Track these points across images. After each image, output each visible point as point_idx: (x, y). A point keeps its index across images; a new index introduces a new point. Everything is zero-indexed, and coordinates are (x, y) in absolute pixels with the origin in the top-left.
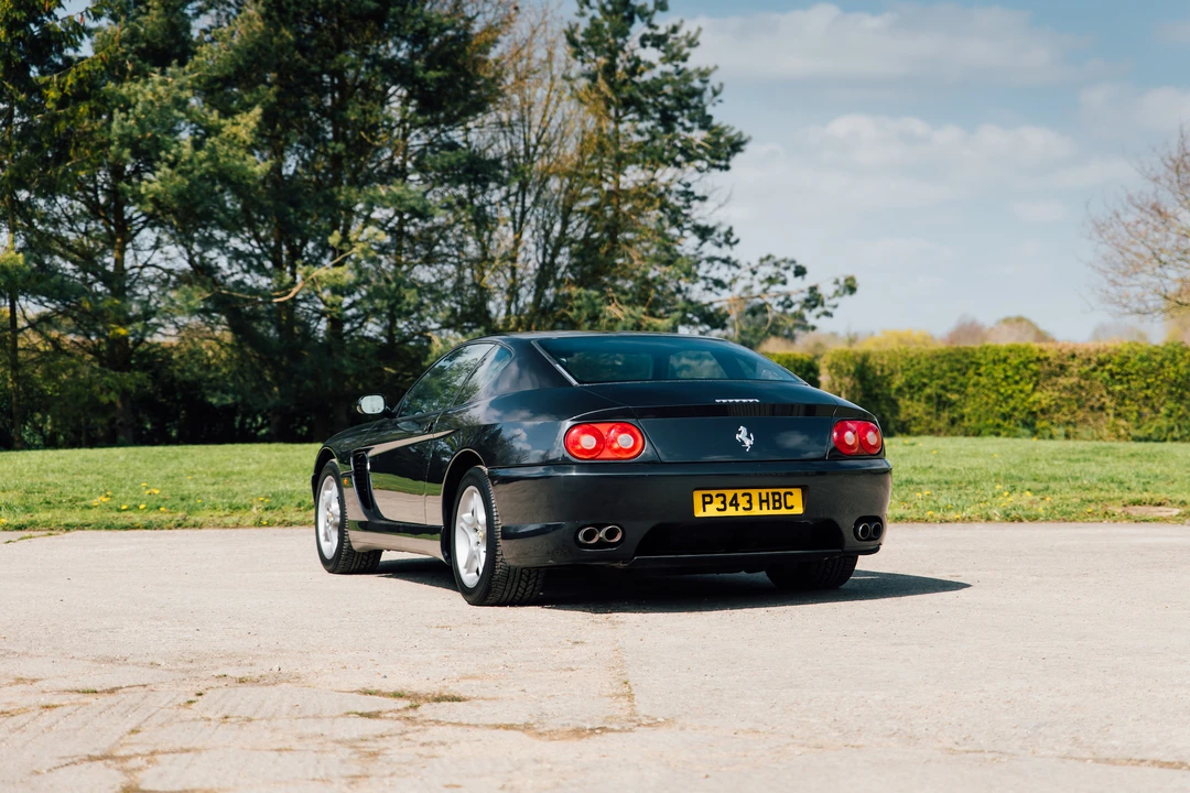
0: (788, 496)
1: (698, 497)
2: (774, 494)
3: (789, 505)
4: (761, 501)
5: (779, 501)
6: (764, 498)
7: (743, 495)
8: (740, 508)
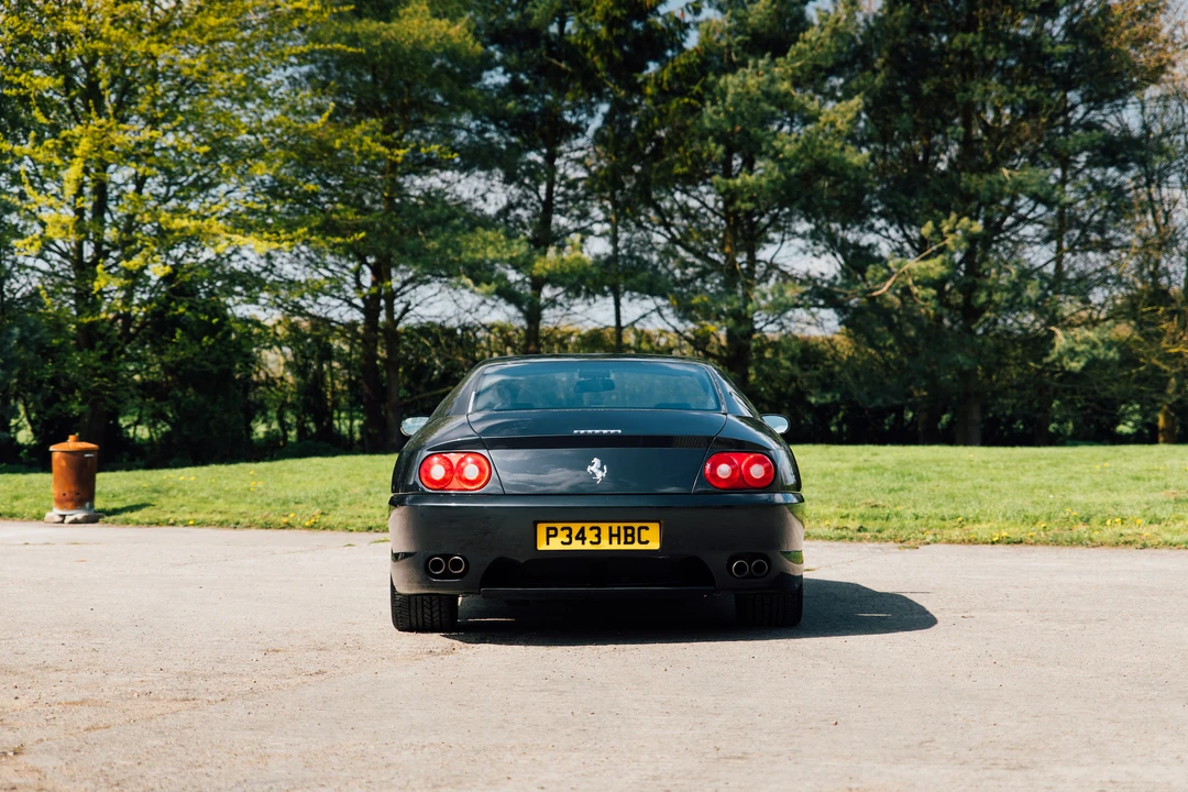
0: (643, 531)
1: (542, 529)
2: (626, 528)
3: (643, 540)
4: (611, 536)
5: (632, 535)
6: (615, 531)
7: (591, 529)
8: (587, 542)
